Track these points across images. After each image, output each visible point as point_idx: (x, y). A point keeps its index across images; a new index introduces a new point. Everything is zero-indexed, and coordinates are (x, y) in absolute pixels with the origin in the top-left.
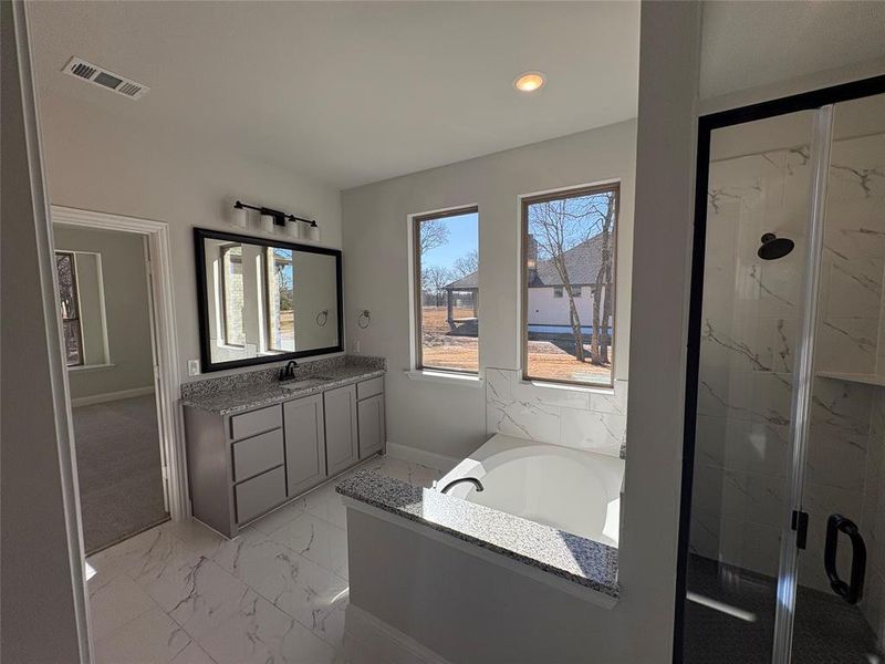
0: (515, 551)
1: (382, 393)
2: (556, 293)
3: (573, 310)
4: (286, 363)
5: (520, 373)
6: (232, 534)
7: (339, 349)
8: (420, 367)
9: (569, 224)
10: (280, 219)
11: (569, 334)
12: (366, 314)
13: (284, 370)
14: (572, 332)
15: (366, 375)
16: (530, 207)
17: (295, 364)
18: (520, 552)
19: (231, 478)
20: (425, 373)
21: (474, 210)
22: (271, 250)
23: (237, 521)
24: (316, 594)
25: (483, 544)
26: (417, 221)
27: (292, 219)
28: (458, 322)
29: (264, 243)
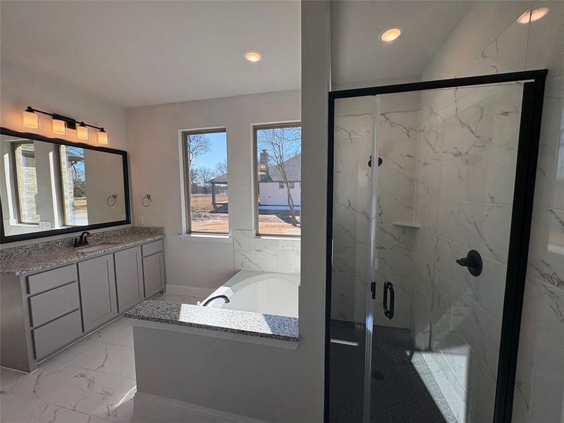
0: (245, 330)
1: (162, 251)
2: (280, 186)
3: (289, 196)
4: (80, 233)
5: (254, 232)
6: (31, 369)
7: (127, 222)
8: (189, 232)
9: (286, 145)
10: (71, 124)
11: (288, 211)
12: (149, 197)
13: (79, 238)
14: (289, 209)
15: (149, 239)
16: (258, 131)
17: (88, 234)
18: (249, 330)
19: (28, 324)
20: (192, 235)
21: (223, 130)
22: (63, 148)
23: (35, 358)
24: (109, 394)
25: (226, 330)
26: (185, 135)
27: (82, 125)
28: (220, 204)
29: (58, 142)
